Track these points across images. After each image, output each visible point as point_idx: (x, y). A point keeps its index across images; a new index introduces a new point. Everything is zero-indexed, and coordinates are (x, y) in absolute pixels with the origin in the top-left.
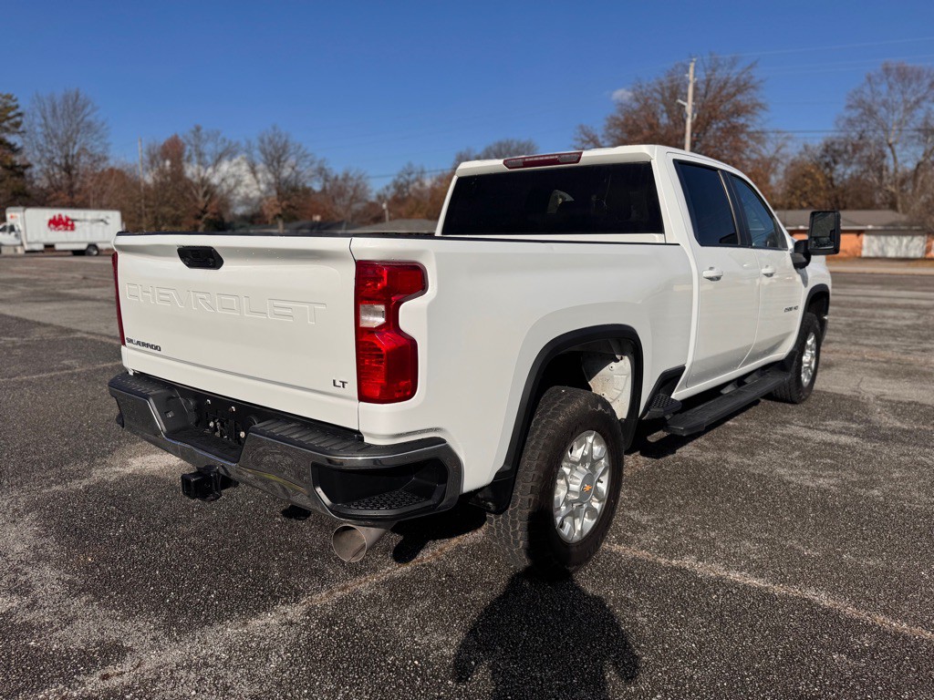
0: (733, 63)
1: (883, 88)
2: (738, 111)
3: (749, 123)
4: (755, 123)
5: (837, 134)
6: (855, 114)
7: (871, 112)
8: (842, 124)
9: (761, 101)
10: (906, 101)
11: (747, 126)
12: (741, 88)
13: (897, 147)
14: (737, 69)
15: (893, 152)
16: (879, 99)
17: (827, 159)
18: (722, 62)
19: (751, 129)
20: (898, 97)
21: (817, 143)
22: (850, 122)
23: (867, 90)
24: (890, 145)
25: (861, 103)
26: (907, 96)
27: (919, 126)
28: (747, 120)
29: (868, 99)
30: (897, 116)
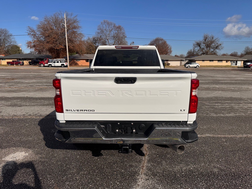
0: (72, 15)
1: (104, 26)
2: (75, 28)
3: (78, 31)
4: (79, 31)
5: (96, 36)
6: (99, 31)
7: (102, 31)
8: (97, 33)
9: (79, 26)
10: (109, 30)
11: (77, 32)
12: (75, 22)
13: (109, 40)
14: (72, 17)
15: (108, 41)
16: (104, 28)
17: (94, 42)
18: (69, 14)
19: (78, 33)
20: (108, 28)
21: (91, 37)
22: (98, 33)
23: (101, 26)
24: (107, 40)
25: (100, 29)
26: (110, 28)
27: (112, 36)
28: (77, 30)
29: (102, 28)
30: (108, 33)
